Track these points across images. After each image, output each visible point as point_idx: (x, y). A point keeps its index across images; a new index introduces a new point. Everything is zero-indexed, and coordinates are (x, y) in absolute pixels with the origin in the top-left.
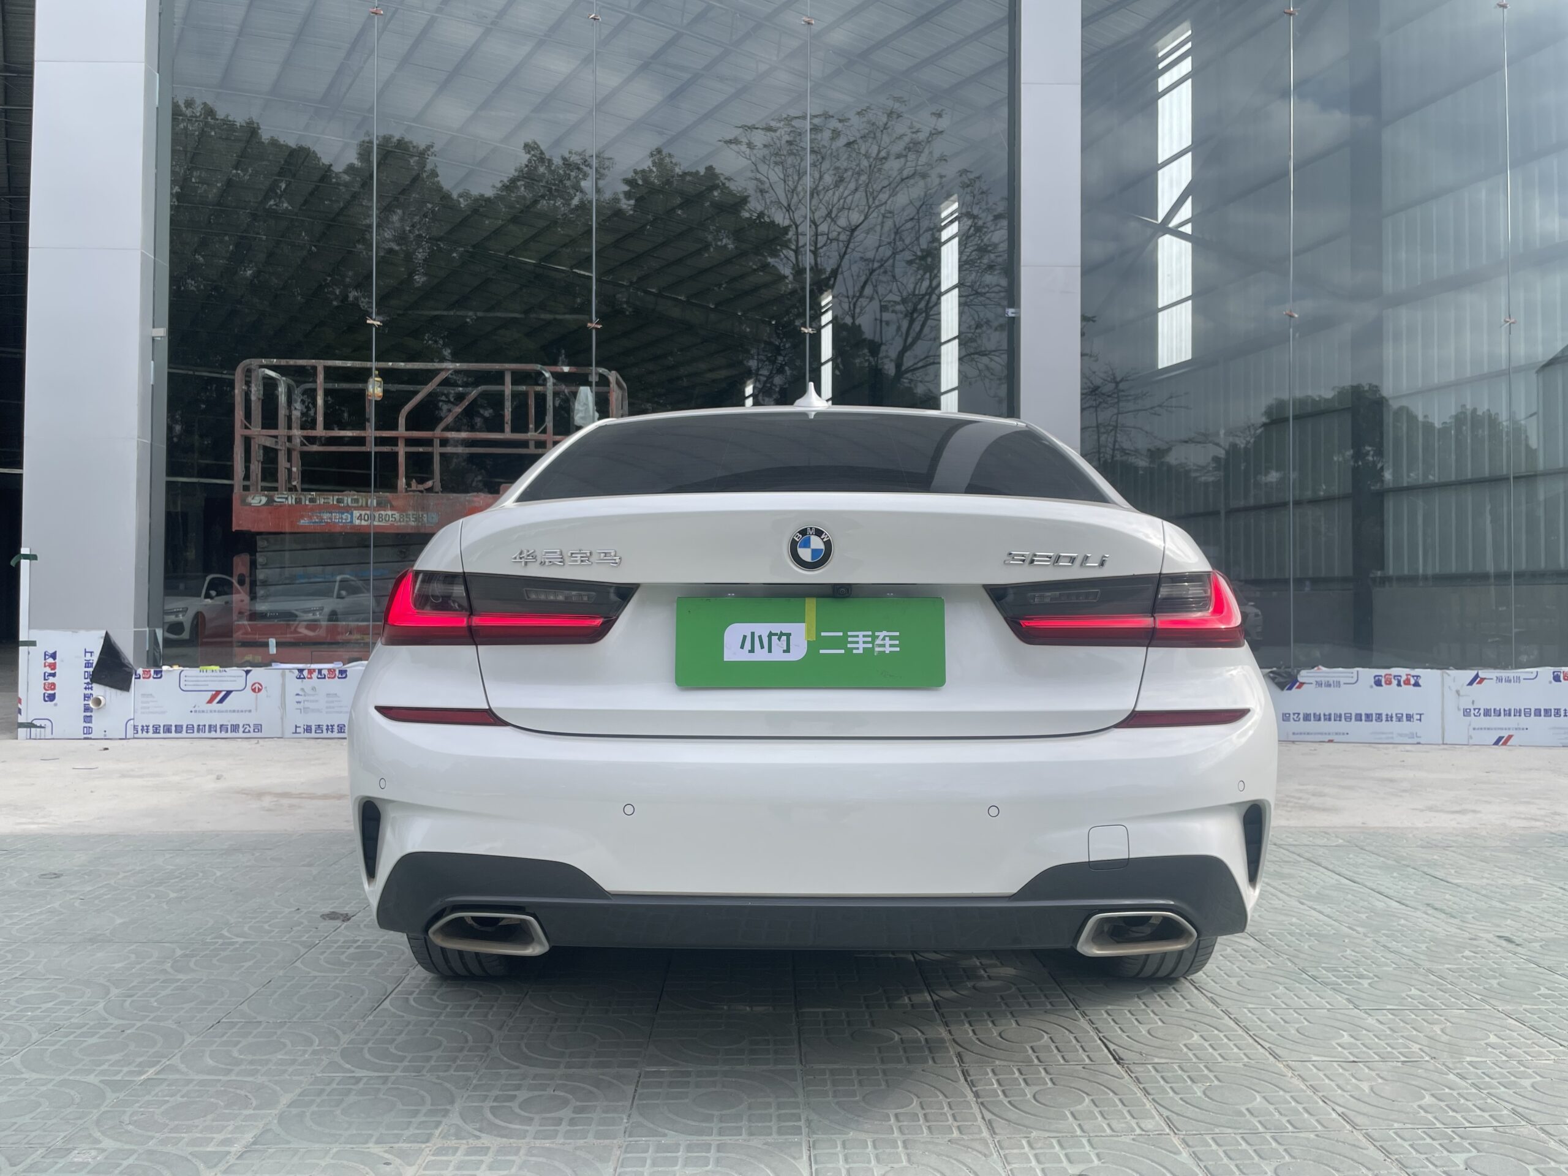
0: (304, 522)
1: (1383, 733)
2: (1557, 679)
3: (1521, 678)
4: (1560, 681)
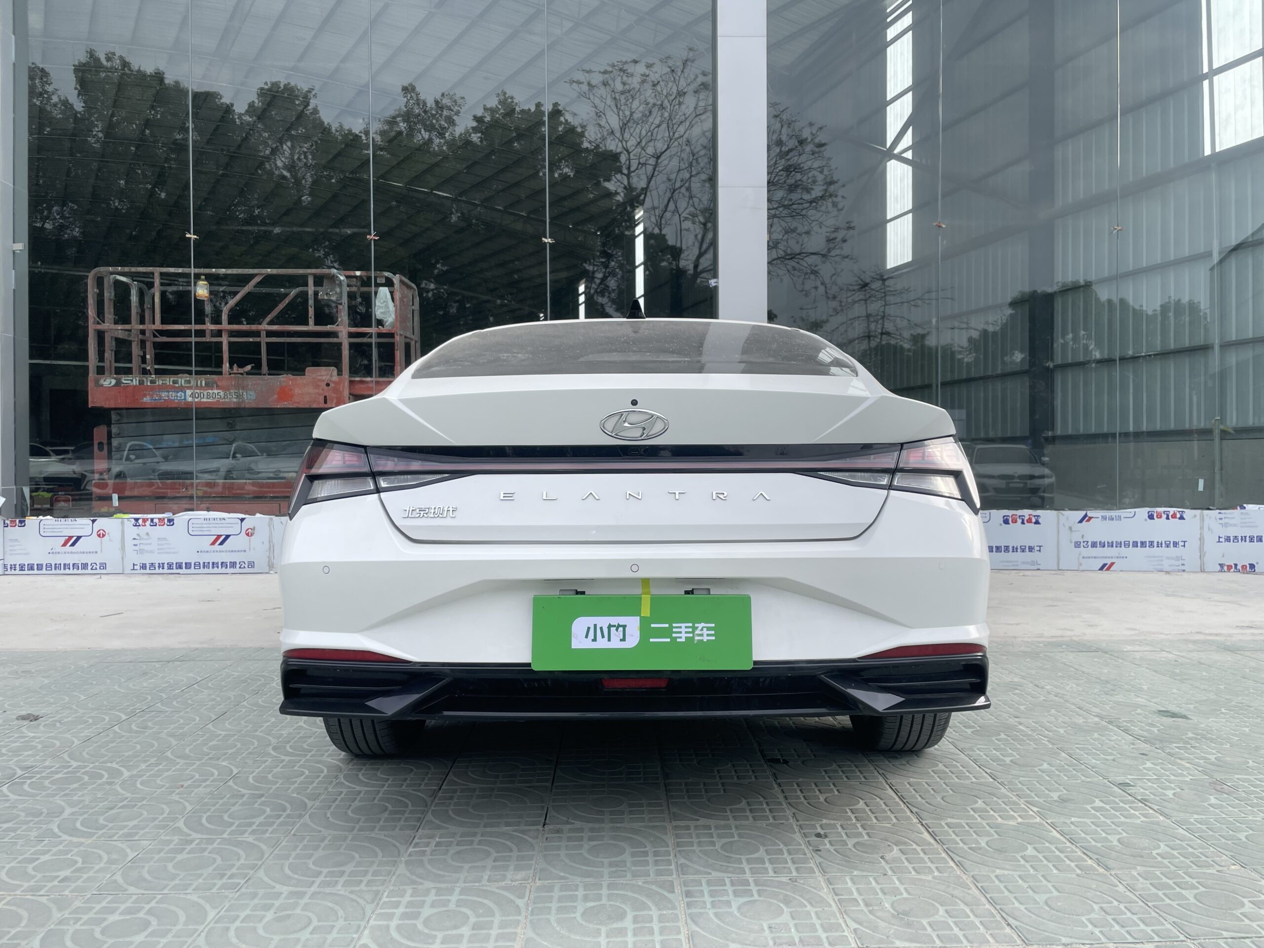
0: (147, 399)
1: (1007, 562)
2: (1151, 517)
3: (1122, 517)
4: (1153, 519)
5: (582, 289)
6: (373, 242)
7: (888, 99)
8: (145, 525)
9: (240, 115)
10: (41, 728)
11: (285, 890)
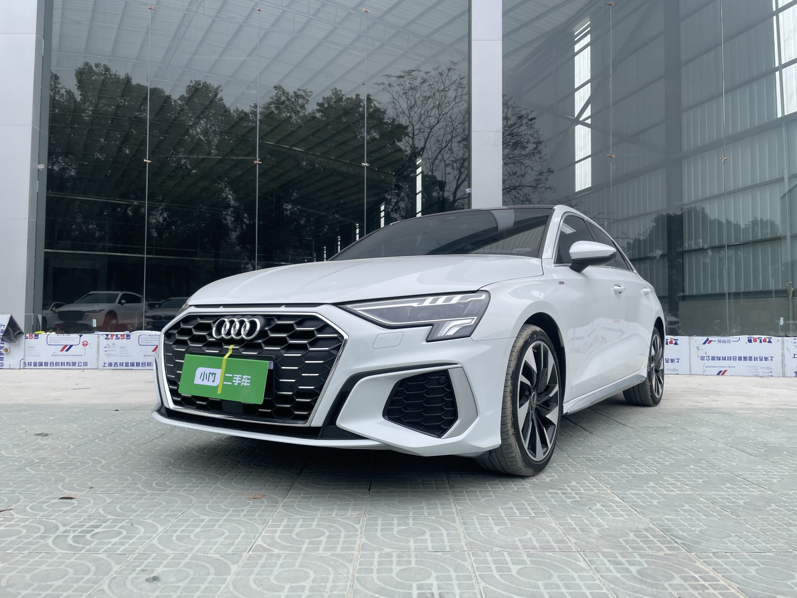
2: (750, 341)
3: (731, 341)
4: (752, 342)
5: (382, 208)
6: (257, 165)
7: (576, 87)
8: (112, 339)
9: (175, 101)
10: (50, 439)
11: (207, 518)
